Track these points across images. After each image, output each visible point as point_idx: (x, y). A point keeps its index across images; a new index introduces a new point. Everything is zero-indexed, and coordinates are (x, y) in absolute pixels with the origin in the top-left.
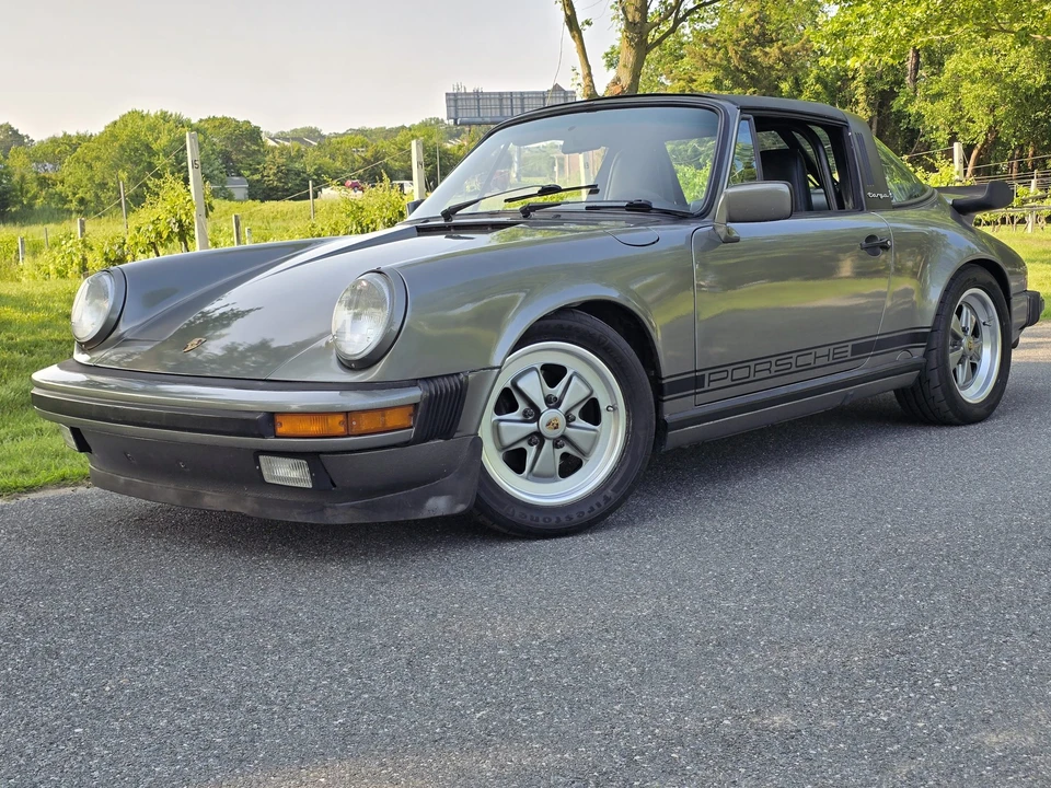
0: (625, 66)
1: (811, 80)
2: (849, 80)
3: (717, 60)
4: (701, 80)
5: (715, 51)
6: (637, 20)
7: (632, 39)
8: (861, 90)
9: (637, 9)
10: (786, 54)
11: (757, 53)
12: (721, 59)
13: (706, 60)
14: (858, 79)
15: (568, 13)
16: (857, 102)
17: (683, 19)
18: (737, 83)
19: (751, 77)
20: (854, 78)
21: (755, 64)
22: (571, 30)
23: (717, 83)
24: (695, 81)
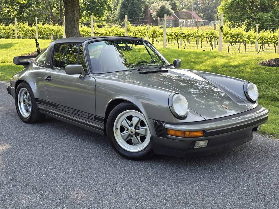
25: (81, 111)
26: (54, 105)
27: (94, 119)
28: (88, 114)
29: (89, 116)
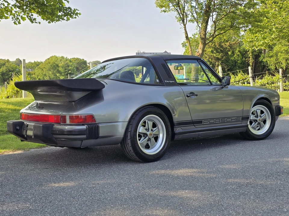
0: (200, 48)
1: (237, 51)
2: (247, 51)
3: (212, 46)
4: (208, 51)
5: (212, 43)
6: (204, 37)
7: (202, 42)
8: (251, 54)
9: (204, 35)
10: (231, 44)
11: (223, 44)
12: (213, 46)
13: (209, 46)
14: (250, 51)
15: (186, 35)
16: (249, 57)
17: (215, 37)
18: (217, 52)
19: (221, 50)
20: (248, 51)
21: (222, 47)
22: (187, 39)
23: (212, 52)
24: (206, 51)
25: (229, 118)
26: (199, 122)
27: (241, 120)
28: (236, 118)
29: (237, 119)
